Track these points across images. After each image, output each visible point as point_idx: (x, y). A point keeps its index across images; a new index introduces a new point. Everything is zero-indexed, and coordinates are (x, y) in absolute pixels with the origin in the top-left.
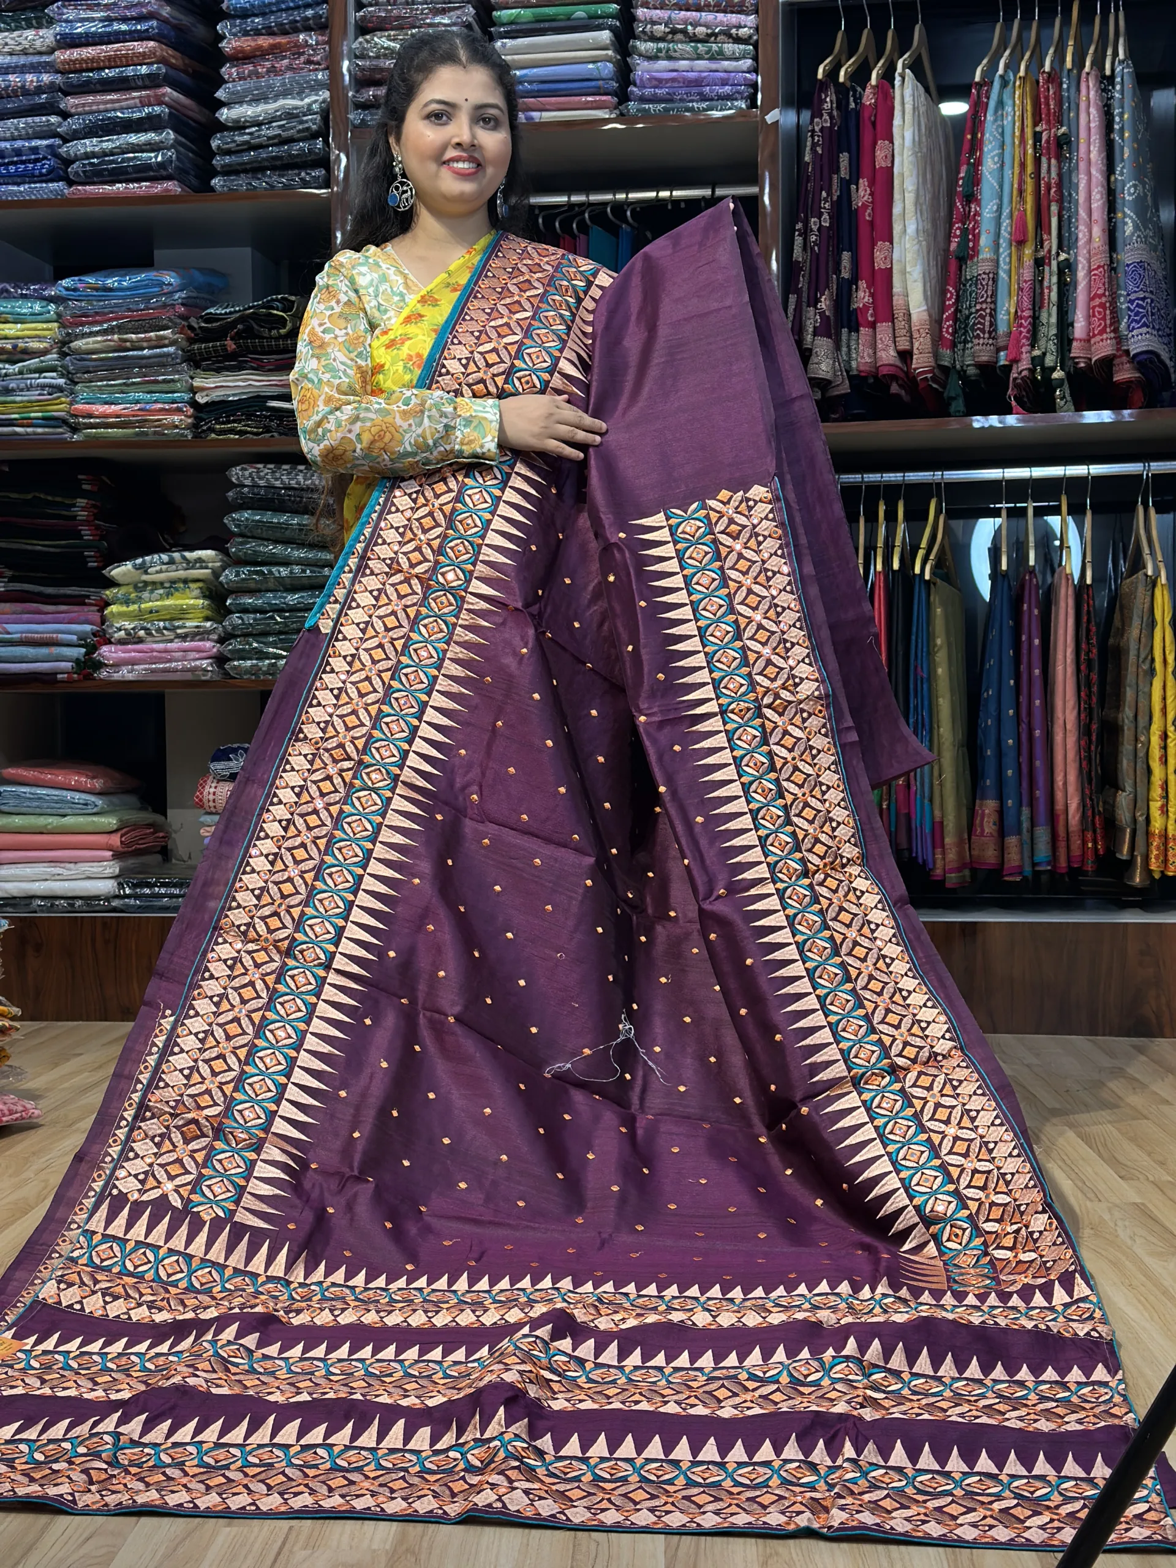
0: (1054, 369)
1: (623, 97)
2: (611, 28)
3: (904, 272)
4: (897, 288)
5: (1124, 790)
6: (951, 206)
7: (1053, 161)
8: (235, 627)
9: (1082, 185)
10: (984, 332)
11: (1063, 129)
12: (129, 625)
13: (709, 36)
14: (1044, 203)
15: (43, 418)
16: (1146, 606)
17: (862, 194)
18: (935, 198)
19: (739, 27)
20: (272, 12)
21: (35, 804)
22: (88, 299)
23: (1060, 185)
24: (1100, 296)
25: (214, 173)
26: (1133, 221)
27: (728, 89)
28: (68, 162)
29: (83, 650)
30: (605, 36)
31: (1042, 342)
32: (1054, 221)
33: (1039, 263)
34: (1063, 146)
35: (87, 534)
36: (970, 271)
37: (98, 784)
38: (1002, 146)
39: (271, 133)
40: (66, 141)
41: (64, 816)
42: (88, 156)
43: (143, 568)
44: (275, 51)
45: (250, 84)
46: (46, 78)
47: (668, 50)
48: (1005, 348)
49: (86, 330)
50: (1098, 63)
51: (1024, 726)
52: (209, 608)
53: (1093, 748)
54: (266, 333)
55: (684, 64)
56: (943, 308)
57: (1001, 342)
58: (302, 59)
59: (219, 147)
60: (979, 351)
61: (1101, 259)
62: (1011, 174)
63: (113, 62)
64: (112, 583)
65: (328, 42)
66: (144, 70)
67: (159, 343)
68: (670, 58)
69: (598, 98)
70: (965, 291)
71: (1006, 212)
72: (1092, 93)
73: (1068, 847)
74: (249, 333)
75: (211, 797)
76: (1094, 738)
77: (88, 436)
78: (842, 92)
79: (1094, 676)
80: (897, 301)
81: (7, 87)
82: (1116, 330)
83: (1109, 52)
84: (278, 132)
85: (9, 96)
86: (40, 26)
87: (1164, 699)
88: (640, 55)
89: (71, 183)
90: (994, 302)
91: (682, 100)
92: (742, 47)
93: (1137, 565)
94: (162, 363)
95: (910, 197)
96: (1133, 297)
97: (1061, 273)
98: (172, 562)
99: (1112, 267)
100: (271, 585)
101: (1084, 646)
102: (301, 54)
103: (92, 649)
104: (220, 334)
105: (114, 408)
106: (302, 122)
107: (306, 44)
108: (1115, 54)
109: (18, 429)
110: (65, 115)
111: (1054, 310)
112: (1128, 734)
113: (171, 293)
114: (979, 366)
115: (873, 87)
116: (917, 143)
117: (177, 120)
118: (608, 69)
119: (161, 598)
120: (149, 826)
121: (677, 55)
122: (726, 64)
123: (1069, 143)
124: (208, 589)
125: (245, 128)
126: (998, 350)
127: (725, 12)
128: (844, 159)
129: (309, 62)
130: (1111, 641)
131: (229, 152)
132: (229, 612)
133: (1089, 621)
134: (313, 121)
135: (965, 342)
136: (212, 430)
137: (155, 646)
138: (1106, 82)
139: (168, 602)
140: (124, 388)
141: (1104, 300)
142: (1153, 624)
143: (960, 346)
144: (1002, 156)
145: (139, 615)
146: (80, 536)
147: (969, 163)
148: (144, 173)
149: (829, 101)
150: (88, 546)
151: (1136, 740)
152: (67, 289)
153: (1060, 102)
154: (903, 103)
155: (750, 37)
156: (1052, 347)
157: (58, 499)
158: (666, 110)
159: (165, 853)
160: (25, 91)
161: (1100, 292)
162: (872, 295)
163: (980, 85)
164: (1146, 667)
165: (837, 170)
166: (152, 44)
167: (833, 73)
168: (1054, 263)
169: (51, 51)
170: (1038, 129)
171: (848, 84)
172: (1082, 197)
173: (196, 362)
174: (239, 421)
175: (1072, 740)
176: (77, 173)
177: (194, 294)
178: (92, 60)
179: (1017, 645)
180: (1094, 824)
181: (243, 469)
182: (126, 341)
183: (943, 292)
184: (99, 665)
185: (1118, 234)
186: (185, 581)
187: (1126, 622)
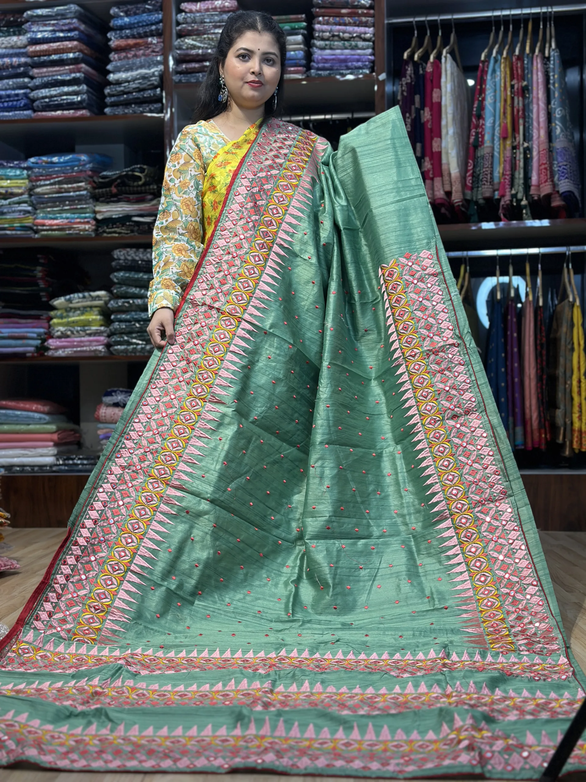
0: (522, 200)
1: (308, 67)
2: (303, 35)
3: (447, 153)
4: (444, 161)
5: (559, 408)
6: (470, 121)
7: (521, 99)
8: (116, 329)
9: (535, 110)
10: (487, 181)
11: (525, 83)
12: (62, 329)
13: (351, 38)
14: (516, 118)
15: (21, 227)
16: (570, 316)
17: (426, 115)
18: (462, 118)
19: (365, 33)
20: (135, 28)
21: (15, 419)
22: (44, 168)
23: (524, 110)
24: (544, 164)
25: (106, 106)
26: (561, 128)
27: (360, 64)
28: (33, 101)
29: (39, 342)
30: (299, 38)
31: (516, 187)
32: (521, 128)
33: (514, 148)
34: (525, 91)
35: (42, 285)
36: (480, 153)
37: (46, 409)
38: (495, 91)
39: (134, 86)
40: (32, 90)
41: (29, 424)
42: (43, 98)
43: (70, 301)
44: (136, 46)
45: (124, 62)
46: (23, 60)
47: (330, 45)
48: (497, 190)
49: (42, 183)
50: (542, 51)
51: (509, 377)
52: (103, 320)
53: (544, 387)
54: (131, 183)
55: (338, 51)
56: (467, 171)
57: (496, 187)
58: (150, 50)
59: (109, 93)
60: (485, 191)
61: (545, 146)
62: (499, 105)
63: (56, 51)
64: (54, 308)
65: (163, 42)
66: (71, 55)
67: (79, 189)
68: (331, 49)
69: (296, 68)
70: (478, 162)
71: (497, 124)
72: (539, 65)
73: (532, 438)
74: (123, 184)
75: (103, 415)
76: (544, 382)
77: (43, 235)
78: (416, 65)
79: (544, 352)
80: (444, 167)
81: (3, 65)
82: (552, 181)
83: (547, 45)
84: (138, 85)
85: (4, 69)
86: (20, 34)
87: (579, 362)
88: (317, 47)
89: (35, 111)
90: (492, 167)
91: (337, 69)
92: (367, 43)
93: (565, 296)
94: (80, 199)
95: (450, 117)
96: (560, 164)
97: (525, 154)
98: (84, 297)
99: (550, 150)
100: (134, 308)
101: (539, 336)
102: (149, 48)
103: (44, 340)
104: (108, 184)
105: (55, 222)
106: (150, 81)
107: (151, 43)
108: (550, 46)
109: (8, 232)
110: (32, 78)
111: (522, 171)
112: (561, 380)
113: (84, 165)
114: (485, 199)
115: (432, 63)
116: (453, 91)
117: (87, 80)
118: (301, 54)
119: (79, 315)
120: (72, 430)
121: (335, 47)
122: (359, 51)
123: (528, 90)
124: (102, 311)
125: (121, 83)
126: (494, 191)
127: (358, 26)
128: (417, 98)
129: (153, 51)
130: (552, 336)
131: (113, 96)
132: (112, 322)
133: (541, 324)
134: (155, 80)
135: (478, 187)
136: (104, 232)
137: (76, 339)
138: (546, 60)
139: (82, 318)
140: (61, 212)
141: (546, 166)
142: (572, 325)
143: (475, 189)
144: (495, 96)
145: (68, 324)
146: (37, 285)
147: (479, 100)
148: (71, 106)
149: (410, 70)
150: (42, 290)
151: (565, 383)
152: (33, 163)
153: (523, 69)
154: (446, 71)
155: (371, 38)
156: (521, 189)
157: (27, 267)
158: (330, 74)
159: (79, 444)
160: (12, 66)
161: (544, 162)
162: (432, 164)
163: (483, 62)
164: (569, 347)
165: (413, 103)
166: (75, 43)
167: (411, 56)
168: (521, 149)
169: (25, 47)
170: (513, 83)
171: (419, 62)
172: (534, 116)
173: (96, 198)
174: (118, 227)
175: (533, 384)
176: (38, 107)
177: (96, 166)
178: (46, 51)
179: (505, 336)
180: (545, 424)
181: (120, 252)
182: (62, 188)
183: (466, 164)
184: (47, 349)
185: (553, 134)
186: (91, 307)
187: (559, 326)
